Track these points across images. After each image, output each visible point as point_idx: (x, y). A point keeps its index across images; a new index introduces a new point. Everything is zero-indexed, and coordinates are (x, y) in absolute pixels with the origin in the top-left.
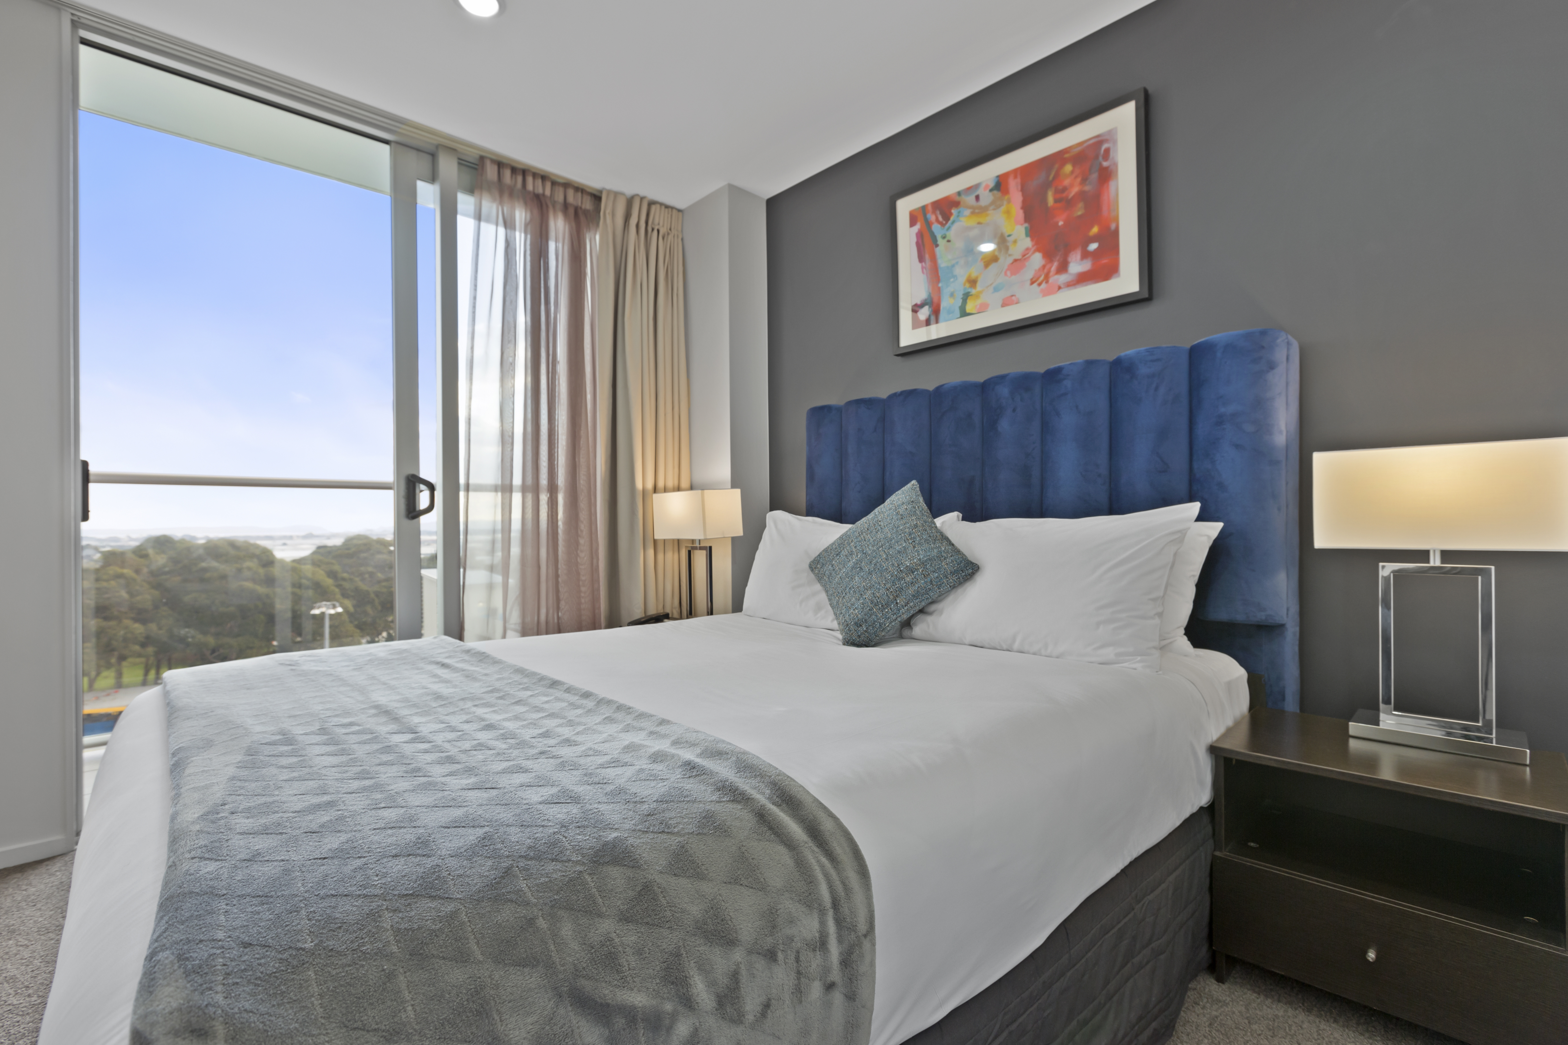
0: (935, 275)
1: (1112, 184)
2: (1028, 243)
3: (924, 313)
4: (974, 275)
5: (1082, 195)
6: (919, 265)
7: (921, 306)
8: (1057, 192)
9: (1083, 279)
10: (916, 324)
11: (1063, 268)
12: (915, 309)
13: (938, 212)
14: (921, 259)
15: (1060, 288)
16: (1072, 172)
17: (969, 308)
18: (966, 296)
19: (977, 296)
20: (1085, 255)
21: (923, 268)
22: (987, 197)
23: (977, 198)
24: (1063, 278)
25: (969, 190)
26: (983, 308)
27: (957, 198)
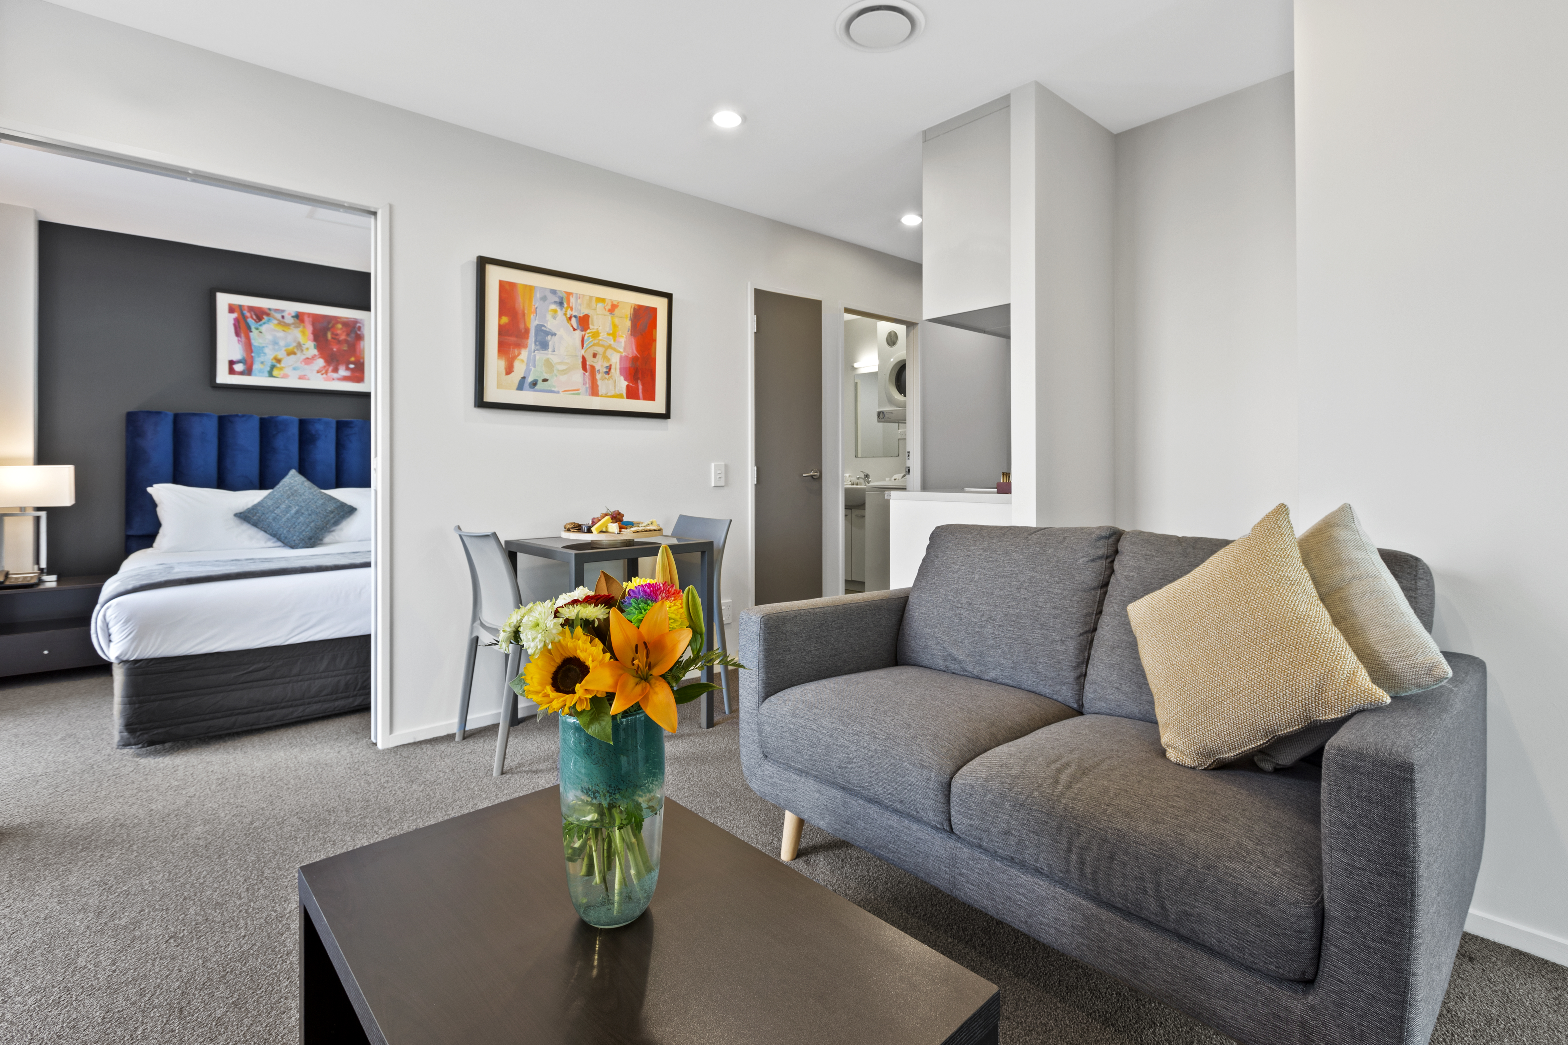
0: (248, 346)
1: (362, 343)
2: (315, 352)
3: (239, 367)
4: (279, 357)
5: (346, 341)
6: (236, 338)
7: (239, 362)
8: (333, 334)
9: (345, 379)
10: (232, 371)
11: (336, 370)
12: (231, 363)
13: (253, 313)
14: (237, 334)
15: (333, 379)
16: (341, 329)
17: (275, 373)
18: (273, 367)
19: (281, 369)
20: (348, 369)
21: (239, 341)
22: (289, 320)
23: (283, 317)
24: (335, 375)
25: (277, 310)
26: (285, 376)
27: (268, 311)
